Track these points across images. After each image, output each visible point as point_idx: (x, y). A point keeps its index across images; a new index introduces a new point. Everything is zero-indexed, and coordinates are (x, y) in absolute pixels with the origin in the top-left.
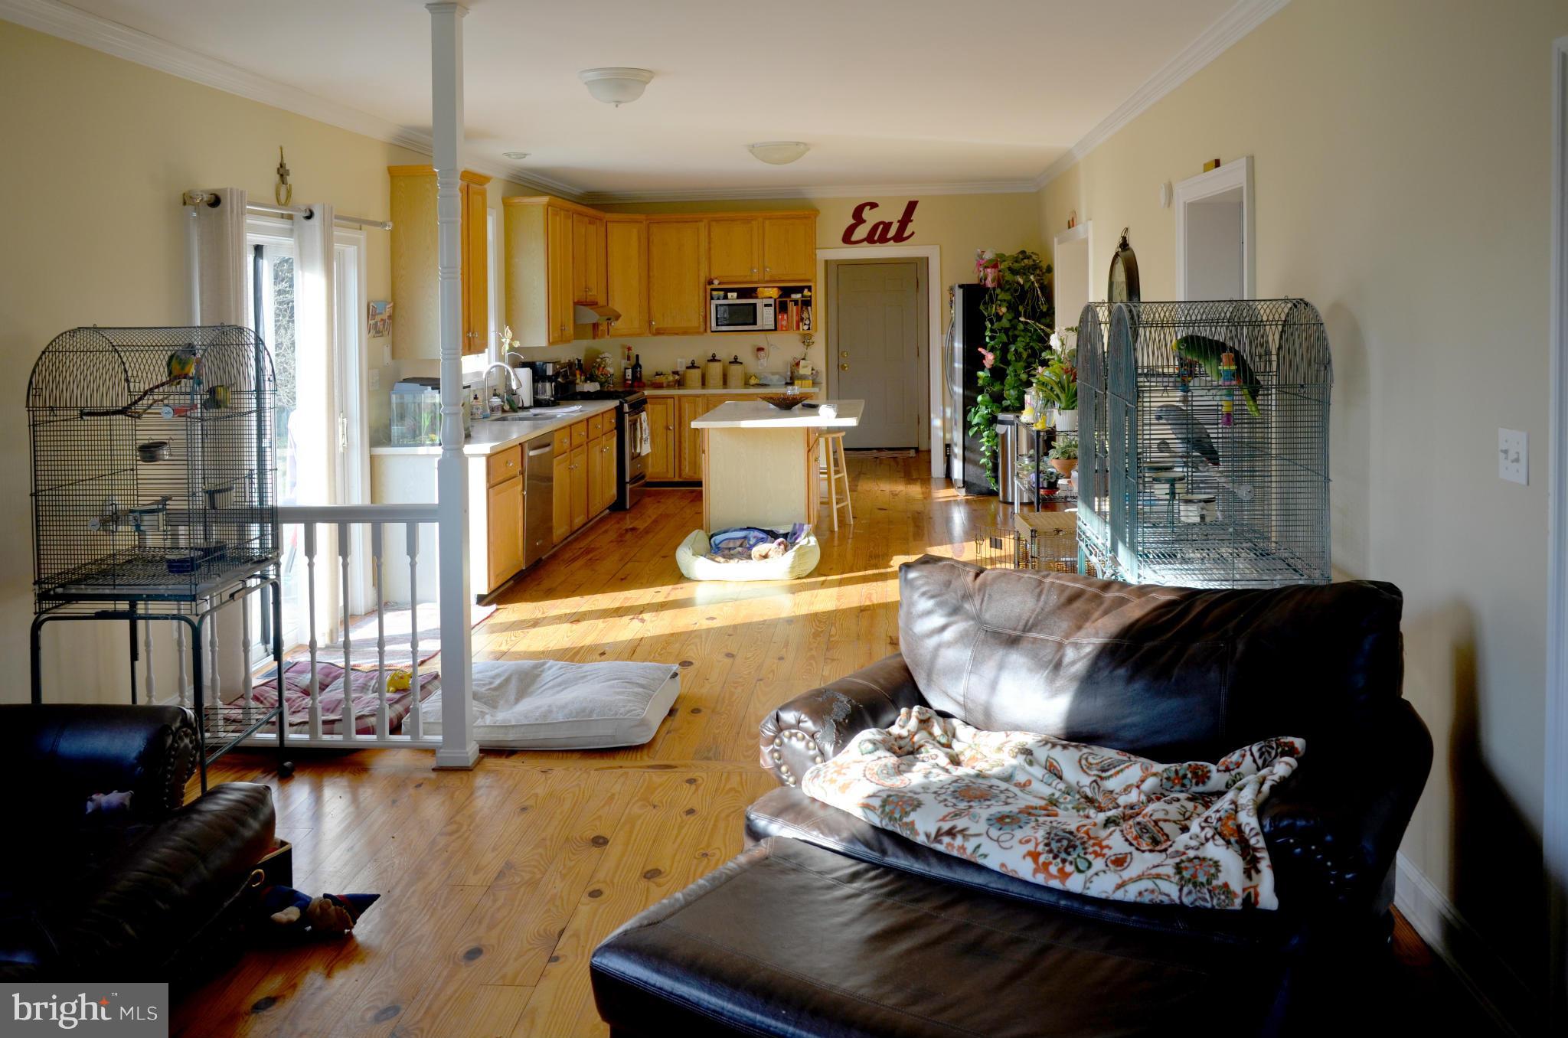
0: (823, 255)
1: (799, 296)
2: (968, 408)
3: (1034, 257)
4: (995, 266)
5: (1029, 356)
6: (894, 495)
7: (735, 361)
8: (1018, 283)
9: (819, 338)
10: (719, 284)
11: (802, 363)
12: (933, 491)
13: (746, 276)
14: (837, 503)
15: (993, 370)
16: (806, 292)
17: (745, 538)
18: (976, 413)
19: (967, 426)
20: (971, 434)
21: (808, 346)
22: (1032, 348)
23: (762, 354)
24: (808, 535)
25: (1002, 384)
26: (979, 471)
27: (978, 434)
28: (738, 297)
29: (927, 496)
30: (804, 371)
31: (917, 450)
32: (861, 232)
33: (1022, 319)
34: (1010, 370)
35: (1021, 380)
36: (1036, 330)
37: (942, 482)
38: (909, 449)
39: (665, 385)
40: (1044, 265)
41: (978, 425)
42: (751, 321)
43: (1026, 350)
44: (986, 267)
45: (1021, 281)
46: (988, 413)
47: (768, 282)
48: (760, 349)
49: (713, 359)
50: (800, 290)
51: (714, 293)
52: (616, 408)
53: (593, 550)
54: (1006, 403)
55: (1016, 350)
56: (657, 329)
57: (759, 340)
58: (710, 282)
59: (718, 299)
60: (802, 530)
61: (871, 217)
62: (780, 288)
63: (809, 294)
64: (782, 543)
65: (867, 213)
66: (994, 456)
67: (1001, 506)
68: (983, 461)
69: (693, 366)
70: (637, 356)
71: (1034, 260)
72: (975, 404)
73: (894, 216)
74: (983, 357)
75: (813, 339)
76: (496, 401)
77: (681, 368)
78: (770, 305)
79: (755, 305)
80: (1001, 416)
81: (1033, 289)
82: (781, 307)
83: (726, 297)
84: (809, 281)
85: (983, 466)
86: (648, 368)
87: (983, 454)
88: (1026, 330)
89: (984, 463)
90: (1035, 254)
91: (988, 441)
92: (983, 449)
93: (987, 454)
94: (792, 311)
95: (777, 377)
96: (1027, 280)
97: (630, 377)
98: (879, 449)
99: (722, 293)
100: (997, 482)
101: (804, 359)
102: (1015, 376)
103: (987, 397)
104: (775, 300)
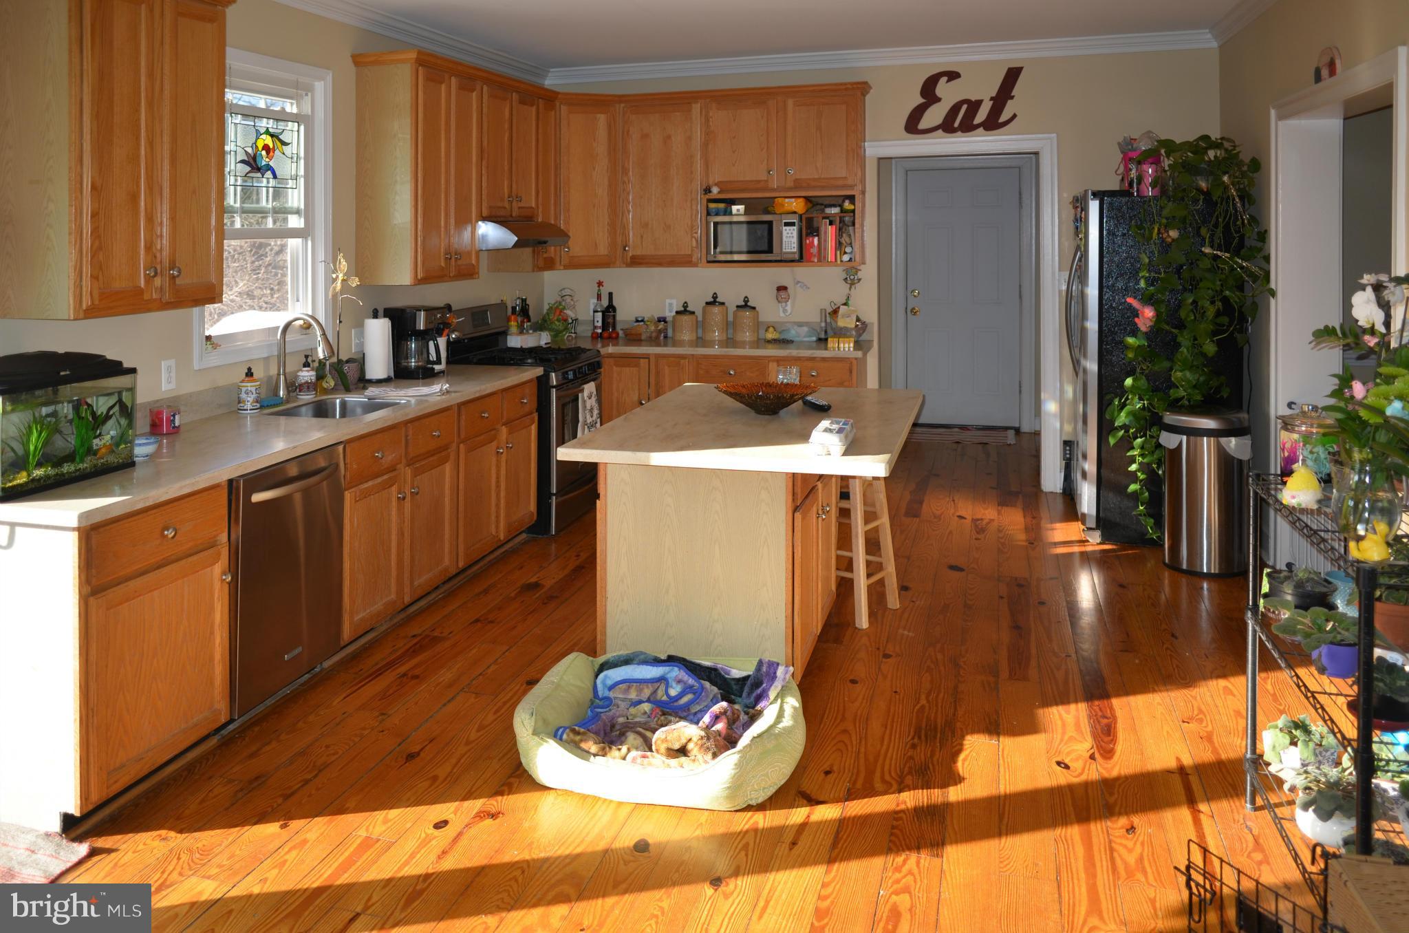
0: (873, 150)
1: (835, 211)
2: (1108, 397)
3: (1226, 145)
4: (1156, 161)
5: (1218, 314)
6: (979, 528)
7: (745, 305)
8: (1199, 190)
9: (869, 271)
10: (719, 193)
11: (843, 309)
12: (1045, 524)
13: (759, 181)
14: (869, 576)
15: (1154, 334)
16: (847, 205)
17: (662, 679)
18: (1123, 406)
19: (1105, 428)
20: (1112, 441)
21: (852, 284)
22: (1225, 300)
23: (783, 294)
24: (781, 695)
25: (1170, 358)
26: (1127, 503)
27: (1127, 443)
28: (747, 212)
29: (1035, 536)
30: (844, 322)
31: (1017, 431)
32: (935, 115)
33: (1207, 250)
34: (1184, 340)
35: (1204, 355)
36: (1233, 269)
37: (1059, 505)
38: (1007, 428)
39: (643, 337)
40: (1246, 157)
41: (1125, 427)
42: (765, 247)
43: (1213, 303)
44: (1139, 163)
45: (1203, 185)
46: (1143, 408)
47: (790, 189)
48: (782, 289)
49: (714, 301)
50: (838, 201)
51: (712, 205)
52: (539, 378)
53: (435, 640)
54: (1174, 393)
55: (1195, 302)
56: (633, 258)
57: (782, 274)
58: (708, 190)
59: (717, 214)
60: (773, 677)
61: (948, 93)
62: (807, 199)
63: (852, 207)
64: (724, 713)
65: (942, 88)
66: (1153, 482)
67: (1167, 575)
68: (1133, 487)
69: (685, 311)
70: (611, 294)
71: (1226, 150)
72: (1122, 392)
73: (985, 91)
74: (1135, 313)
75: (860, 274)
76: (307, 375)
77: (669, 314)
78: (792, 224)
79: (770, 223)
80: (1170, 418)
81: (1227, 199)
82: (809, 229)
83: (728, 212)
84: (852, 187)
85: (1135, 495)
86: (626, 314)
87: (1133, 477)
88: (1214, 270)
89: (1135, 493)
90: (1228, 140)
91: (1142, 455)
92: (1134, 467)
93: (1141, 476)
94: (826, 233)
95: (805, 329)
96: (1218, 183)
97: (600, 324)
98: (964, 428)
99: (722, 206)
100: (1159, 525)
101: (845, 304)
102: (1194, 346)
103: (1143, 382)
104: (801, 216)
